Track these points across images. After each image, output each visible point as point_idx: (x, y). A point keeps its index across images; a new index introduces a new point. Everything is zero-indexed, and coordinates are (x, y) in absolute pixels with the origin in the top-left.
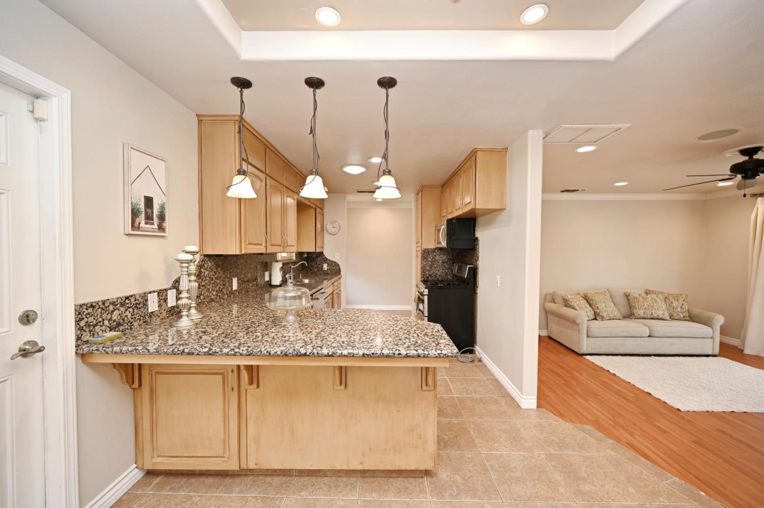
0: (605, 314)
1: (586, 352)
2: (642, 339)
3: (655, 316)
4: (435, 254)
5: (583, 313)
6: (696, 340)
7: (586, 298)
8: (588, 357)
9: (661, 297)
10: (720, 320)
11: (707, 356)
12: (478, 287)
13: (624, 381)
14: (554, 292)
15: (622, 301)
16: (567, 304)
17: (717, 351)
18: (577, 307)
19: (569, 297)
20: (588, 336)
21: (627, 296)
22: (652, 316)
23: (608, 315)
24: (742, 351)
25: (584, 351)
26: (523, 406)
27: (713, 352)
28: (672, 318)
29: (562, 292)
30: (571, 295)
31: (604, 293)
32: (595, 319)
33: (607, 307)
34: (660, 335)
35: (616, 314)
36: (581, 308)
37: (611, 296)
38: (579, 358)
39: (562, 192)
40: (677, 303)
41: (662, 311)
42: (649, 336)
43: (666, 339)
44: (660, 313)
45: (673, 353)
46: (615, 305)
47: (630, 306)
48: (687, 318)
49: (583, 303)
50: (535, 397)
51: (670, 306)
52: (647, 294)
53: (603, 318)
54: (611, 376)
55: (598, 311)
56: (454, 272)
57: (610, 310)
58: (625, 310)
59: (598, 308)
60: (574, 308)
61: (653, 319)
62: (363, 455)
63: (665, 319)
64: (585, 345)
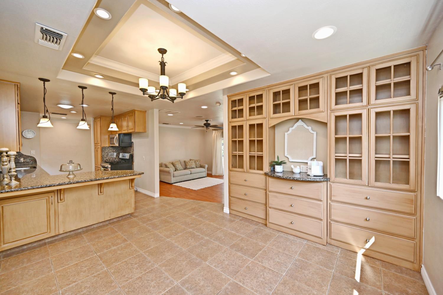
0: (178, 169)
1: (173, 183)
2: (189, 175)
4: (109, 149)
5: (172, 169)
6: (202, 173)
7: (173, 164)
8: (174, 184)
9: (194, 161)
10: (206, 166)
11: (204, 177)
12: (134, 162)
13: (184, 188)
14: (162, 163)
15: (183, 164)
16: (166, 166)
17: (206, 175)
18: (170, 167)
19: (167, 164)
20: (173, 177)
21: (185, 162)
23: (179, 169)
24: (212, 175)
25: (173, 182)
26: (155, 197)
28: (196, 167)
29: (164, 163)
30: (168, 163)
31: (178, 161)
32: (176, 171)
33: (179, 166)
34: (193, 173)
35: (182, 168)
36: (171, 167)
37: (180, 163)
38: (171, 185)
39: (163, 124)
40: (197, 162)
41: (194, 166)
42: (191, 174)
43: (195, 174)
45: (197, 178)
46: (181, 165)
47: (186, 165)
48: (200, 167)
49: (172, 166)
50: (159, 193)
51: (196, 164)
52: (190, 160)
53: (178, 170)
54: (180, 187)
55: (176, 168)
56: (120, 157)
57: (180, 167)
58: (184, 166)
59: (176, 167)
60: (169, 168)
61: (192, 168)
62: (110, 214)
64: (173, 180)
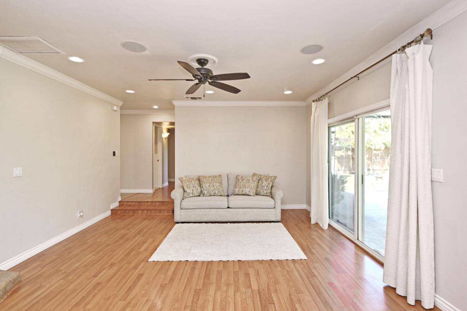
1: (179, 221)
2: (222, 210)
3: (244, 193)
6: (263, 210)
10: (280, 195)
11: (272, 222)
20: (181, 208)
21: (237, 178)
22: (242, 193)
25: (178, 219)
27: (276, 219)
28: (257, 194)
32: (199, 196)
33: (211, 187)
34: (235, 206)
36: (189, 187)
40: (266, 183)
42: (228, 208)
43: (241, 210)
44: (247, 191)
45: (246, 220)
48: (268, 194)
51: (260, 186)
58: (233, 188)
63: (250, 195)
64: (180, 215)
